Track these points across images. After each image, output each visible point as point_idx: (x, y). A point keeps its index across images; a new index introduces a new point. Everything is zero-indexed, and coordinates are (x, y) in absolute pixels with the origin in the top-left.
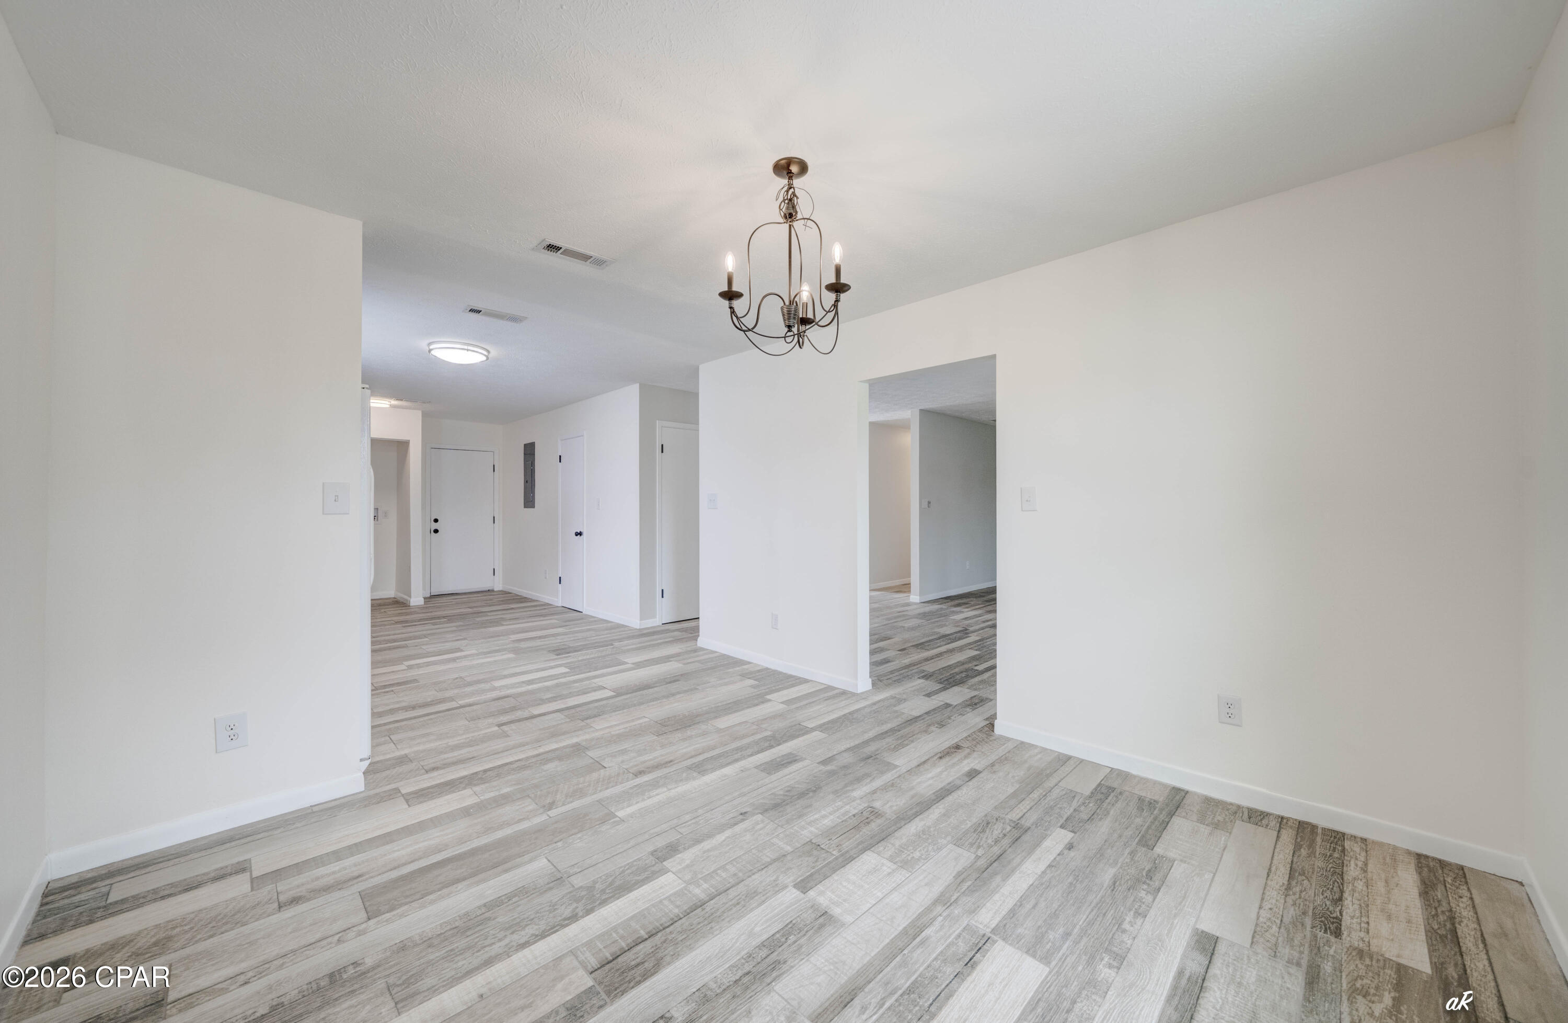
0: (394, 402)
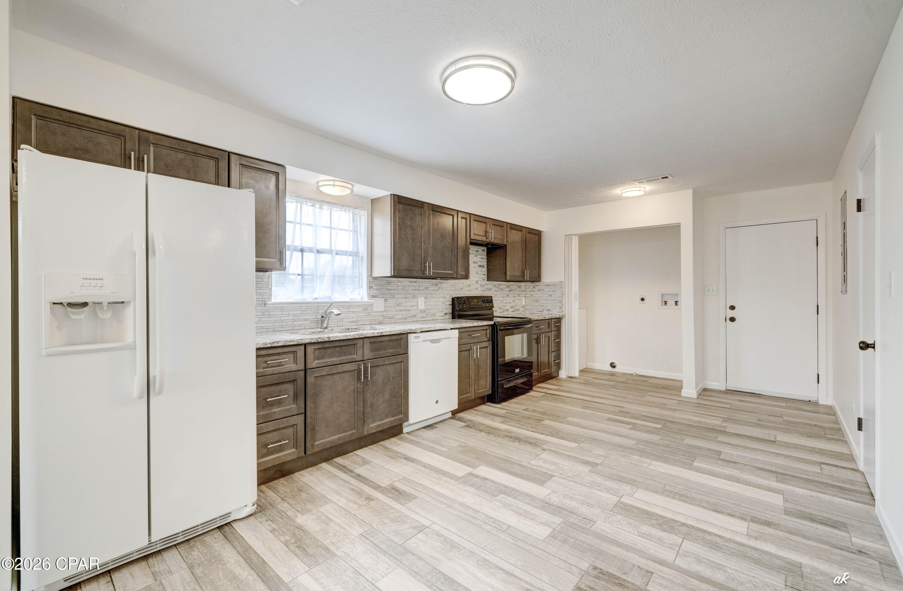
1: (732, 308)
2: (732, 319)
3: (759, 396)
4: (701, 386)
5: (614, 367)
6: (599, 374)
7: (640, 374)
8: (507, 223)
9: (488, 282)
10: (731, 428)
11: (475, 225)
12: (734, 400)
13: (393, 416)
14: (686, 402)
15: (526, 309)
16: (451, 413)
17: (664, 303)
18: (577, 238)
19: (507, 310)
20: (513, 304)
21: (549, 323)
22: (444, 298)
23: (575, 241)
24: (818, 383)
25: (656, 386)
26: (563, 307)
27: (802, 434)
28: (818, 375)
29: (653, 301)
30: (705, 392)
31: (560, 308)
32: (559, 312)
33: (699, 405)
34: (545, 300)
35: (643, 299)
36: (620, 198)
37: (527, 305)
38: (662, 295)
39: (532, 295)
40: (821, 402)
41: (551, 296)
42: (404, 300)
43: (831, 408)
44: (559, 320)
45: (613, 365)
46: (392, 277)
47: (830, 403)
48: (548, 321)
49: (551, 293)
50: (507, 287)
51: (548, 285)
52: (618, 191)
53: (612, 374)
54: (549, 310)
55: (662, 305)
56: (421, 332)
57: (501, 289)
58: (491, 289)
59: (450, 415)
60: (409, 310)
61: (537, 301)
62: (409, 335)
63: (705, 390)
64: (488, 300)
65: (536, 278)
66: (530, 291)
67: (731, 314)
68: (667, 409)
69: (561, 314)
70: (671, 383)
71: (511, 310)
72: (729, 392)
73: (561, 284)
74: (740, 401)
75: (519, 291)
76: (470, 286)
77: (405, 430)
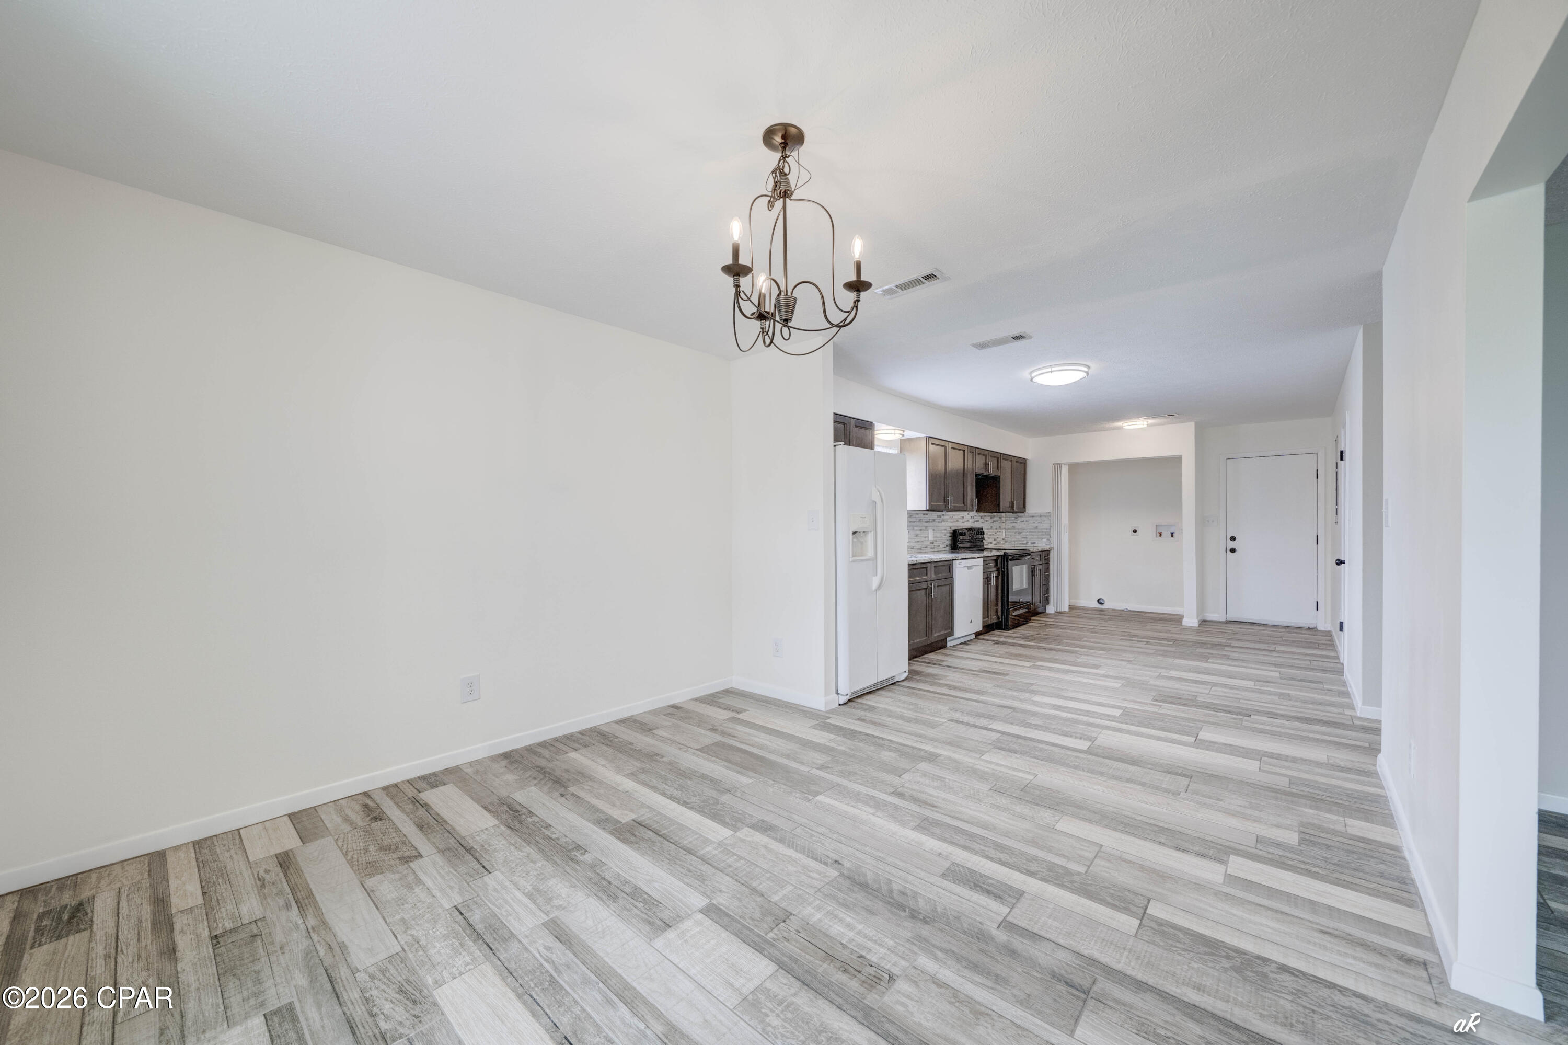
0: (1151, 421)
1: (1233, 539)
2: (1233, 550)
3: (1260, 624)
4: (1201, 618)
5: (1101, 604)
6: (1088, 610)
7: (1132, 609)
8: (1001, 453)
9: (976, 514)
10: (1234, 643)
11: (952, 453)
12: (1236, 628)
13: (945, 630)
14: (1190, 629)
15: (1006, 542)
16: (974, 635)
17: (1158, 534)
18: (1067, 467)
19: (991, 543)
20: (995, 536)
21: (1040, 555)
22: (945, 529)
23: (1065, 471)
24: (1317, 610)
25: (1152, 619)
26: (1051, 540)
27: (1298, 647)
28: (1317, 602)
29: (1148, 532)
30: (1203, 623)
31: (1048, 540)
32: (1047, 545)
33: (1202, 631)
34: (1030, 532)
35: (1135, 531)
36: (1120, 428)
37: (1008, 538)
38: (1156, 526)
39: (1014, 527)
40: (1319, 628)
41: (1037, 527)
42: (920, 532)
43: (1329, 632)
44: (1047, 552)
45: (1100, 601)
46: (927, 511)
47: (1328, 629)
48: (1040, 553)
49: (1036, 524)
50: (991, 518)
51: (1033, 516)
52: (1119, 424)
53: (1101, 610)
54: (1034, 543)
55: (1156, 537)
56: (962, 559)
57: (987, 521)
58: (978, 521)
59: (973, 636)
60: (922, 541)
61: (1020, 533)
62: (954, 561)
63: (1204, 621)
64: (981, 532)
65: (1023, 509)
66: (1012, 523)
67: (1232, 545)
68: (1172, 633)
69: (1048, 546)
70: (1166, 616)
71: (994, 542)
72: (1228, 622)
73: (1048, 516)
74: (1240, 628)
75: (1000, 523)
76: (963, 517)
77: (949, 644)
